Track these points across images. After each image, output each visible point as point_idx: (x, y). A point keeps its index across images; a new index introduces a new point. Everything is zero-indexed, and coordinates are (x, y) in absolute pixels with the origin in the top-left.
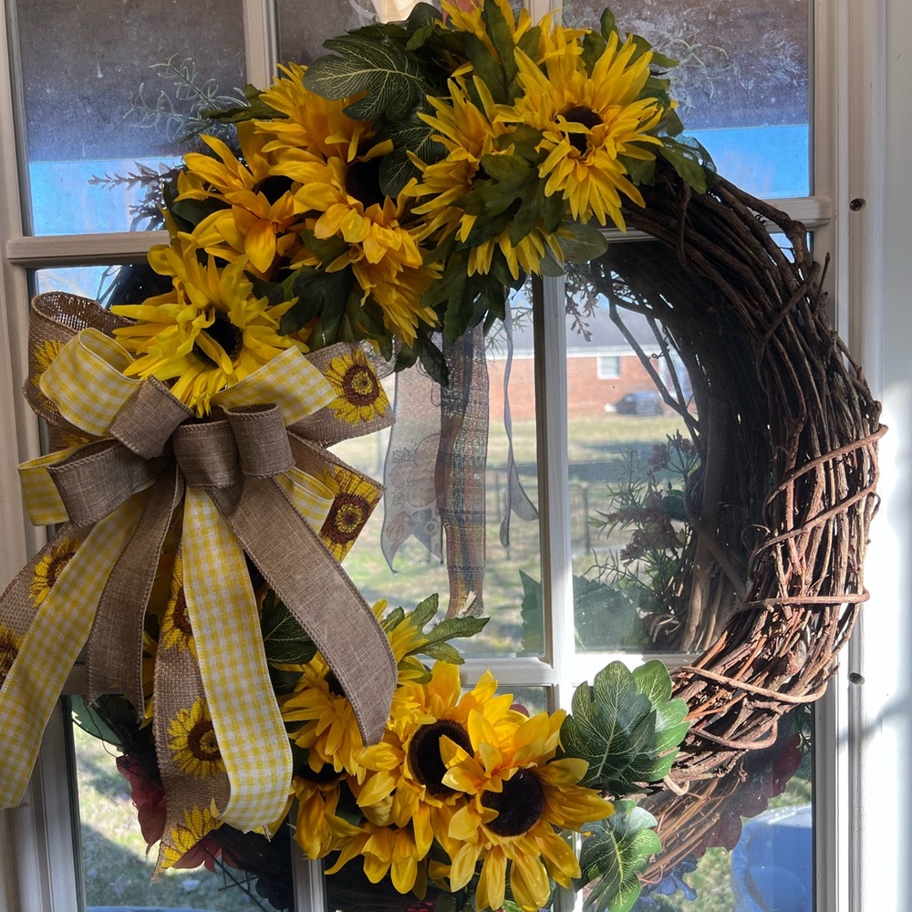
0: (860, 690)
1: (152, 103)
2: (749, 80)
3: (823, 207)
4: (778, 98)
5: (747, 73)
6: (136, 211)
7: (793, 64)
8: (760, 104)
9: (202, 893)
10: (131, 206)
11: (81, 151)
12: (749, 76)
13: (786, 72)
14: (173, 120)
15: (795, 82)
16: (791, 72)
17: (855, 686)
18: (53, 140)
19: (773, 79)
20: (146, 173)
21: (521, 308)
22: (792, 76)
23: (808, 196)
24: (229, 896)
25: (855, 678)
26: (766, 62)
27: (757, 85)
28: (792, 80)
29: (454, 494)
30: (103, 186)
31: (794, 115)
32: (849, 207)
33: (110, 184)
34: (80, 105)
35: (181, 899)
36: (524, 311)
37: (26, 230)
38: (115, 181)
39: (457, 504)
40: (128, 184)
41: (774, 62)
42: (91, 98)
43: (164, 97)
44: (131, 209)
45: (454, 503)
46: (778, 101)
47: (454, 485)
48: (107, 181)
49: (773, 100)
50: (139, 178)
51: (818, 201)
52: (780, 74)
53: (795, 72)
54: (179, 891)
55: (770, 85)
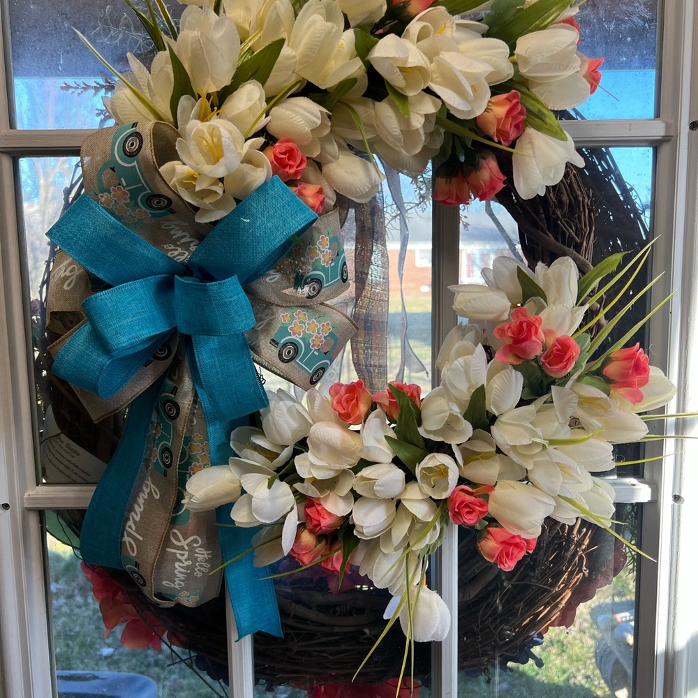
0: (679, 508)
1: (116, 23)
2: (611, 22)
3: (668, 127)
4: (633, 37)
5: (610, 16)
6: (101, 113)
7: (646, 11)
8: (619, 42)
9: (115, 658)
10: (97, 109)
11: (59, 59)
12: (611, 19)
13: (640, 17)
14: (133, 38)
15: (647, 25)
16: (644, 17)
17: (676, 504)
18: (36, 49)
19: (630, 22)
20: (110, 83)
21: (410, 203)
22: (644, 20)
23: (653, 117)
24: (137, 660)
25: (677, 498)
26: (624, 8)
27: (617, 25)
28: (645, 24)
29: (364, 351)
30: (73, 92)
31: (645, 52)
32: (688, 127)
33: (79, 91)
34: (59, 19)
35: (100, 662)
36: (413, 205)
37: (12, 125)
38: (83, 88)
39: (366, 359)
40: (93, 91)
41: (631, 9)
42: (69, 14)
43: (125, 19)
44: (97, 112)
45: (364, 358)
46: (633, 40)
47: (364, 344)
48: (76, 88)
49: (629, 39)
50: (102, 86)
51: (664, 122)
52: (635, 18)
53: (647, 17)
54: (98, 657)
55: (627, 27)
